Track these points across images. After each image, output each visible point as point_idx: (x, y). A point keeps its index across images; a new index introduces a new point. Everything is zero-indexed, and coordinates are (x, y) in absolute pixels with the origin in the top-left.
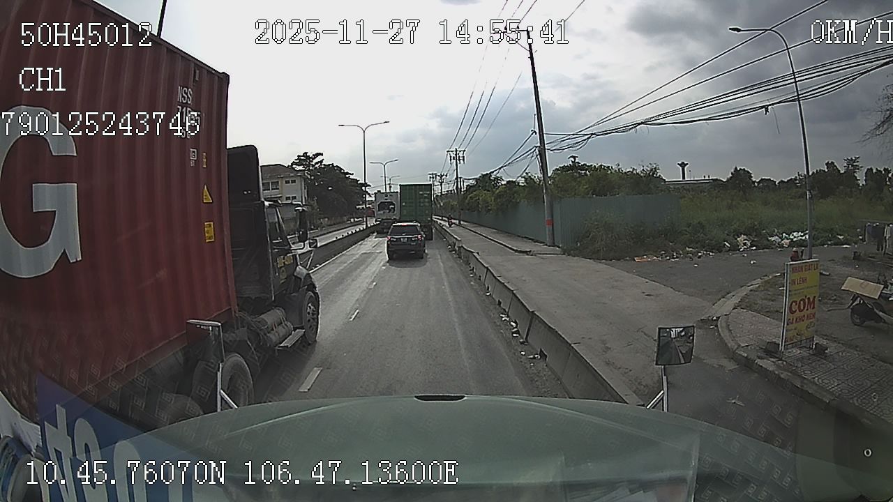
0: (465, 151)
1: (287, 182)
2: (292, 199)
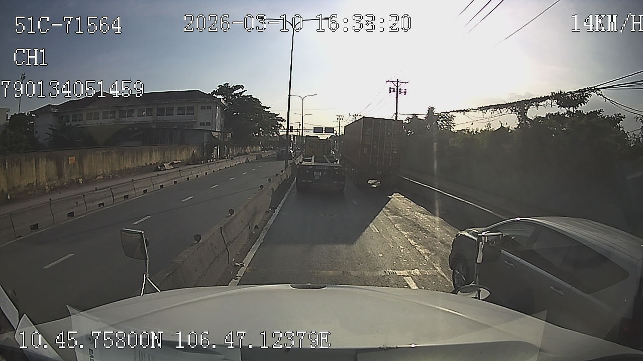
0: (408, 83)
1: (203, 108)
2: (206, 125)
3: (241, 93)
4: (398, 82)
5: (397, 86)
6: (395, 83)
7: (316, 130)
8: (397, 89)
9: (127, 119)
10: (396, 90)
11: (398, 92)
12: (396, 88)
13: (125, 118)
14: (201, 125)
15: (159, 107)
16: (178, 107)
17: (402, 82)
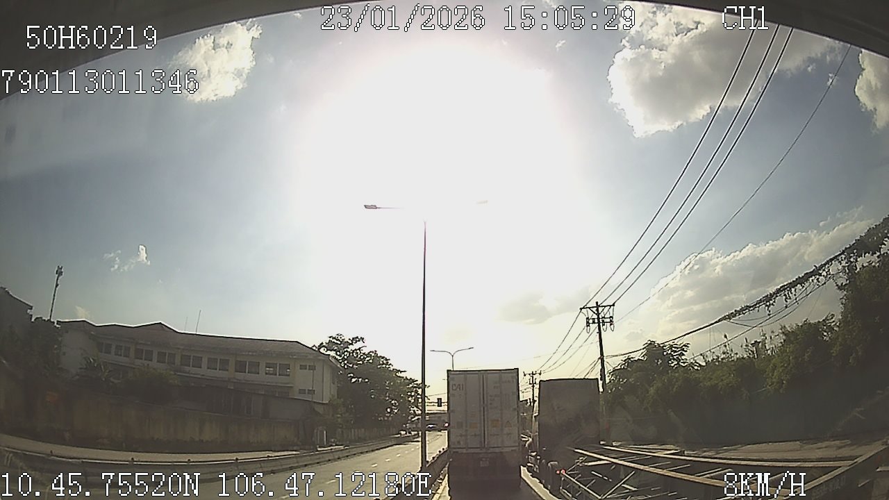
0: (613, 305)
2: (308, 393)
3: (361, 349)
4: (598, 306)
5: (598, 314)
6: (594, 309)
8: (598, 318)
10: (596, 321)
11: (600, 322)
12: (595, 316)
14: (300, 393)
15: (239, 359)
16: (267, 363)
17: (605, 306)
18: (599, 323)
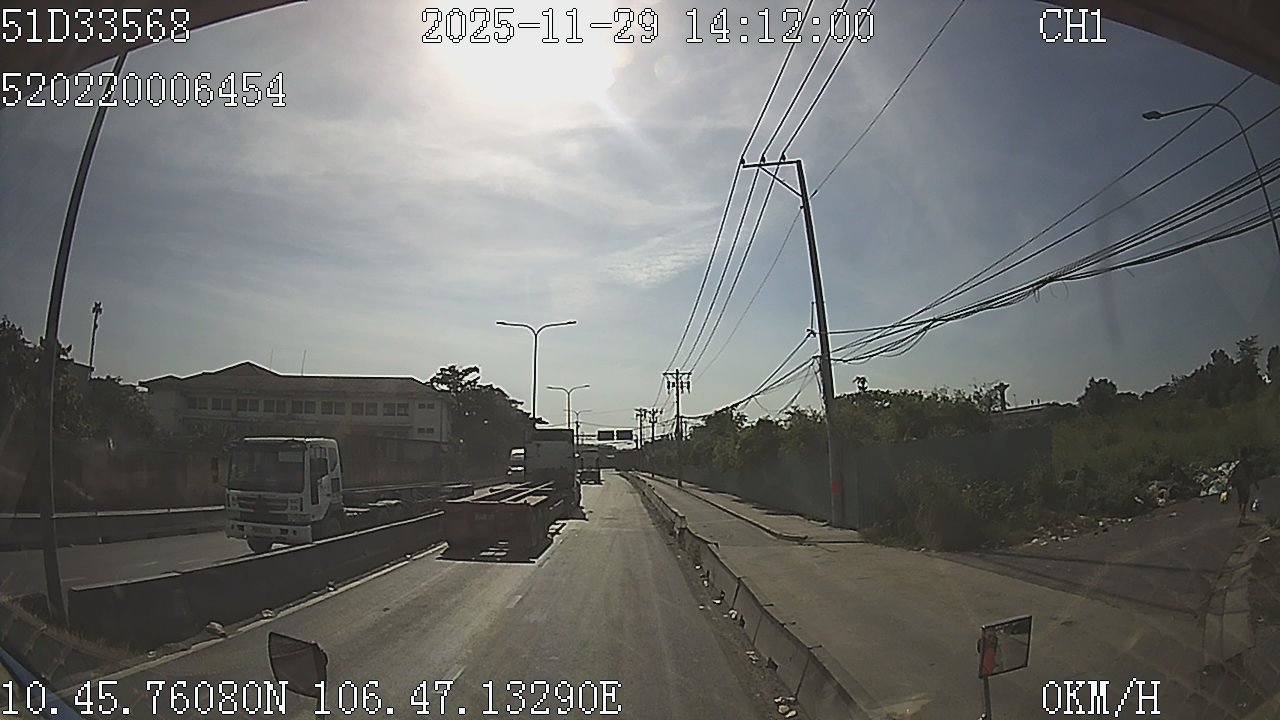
0: (690, 374)
1: (421, 406)
2: (427, 433)
3: (475, 381)
4: (677, 373)
5: (677, 380)
6: (675, 375)
7: (602, 435)
8: (678, 383)
9: (304, 416)
10: (676, 385)
11: (679, 386)
13: (300, 415)
14: (418, 433)
15: (355, 401)
16: (385, 404)
17: (683, 374)
18: (677, 387)
